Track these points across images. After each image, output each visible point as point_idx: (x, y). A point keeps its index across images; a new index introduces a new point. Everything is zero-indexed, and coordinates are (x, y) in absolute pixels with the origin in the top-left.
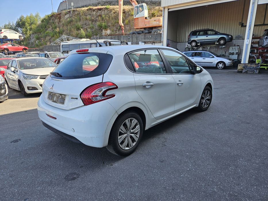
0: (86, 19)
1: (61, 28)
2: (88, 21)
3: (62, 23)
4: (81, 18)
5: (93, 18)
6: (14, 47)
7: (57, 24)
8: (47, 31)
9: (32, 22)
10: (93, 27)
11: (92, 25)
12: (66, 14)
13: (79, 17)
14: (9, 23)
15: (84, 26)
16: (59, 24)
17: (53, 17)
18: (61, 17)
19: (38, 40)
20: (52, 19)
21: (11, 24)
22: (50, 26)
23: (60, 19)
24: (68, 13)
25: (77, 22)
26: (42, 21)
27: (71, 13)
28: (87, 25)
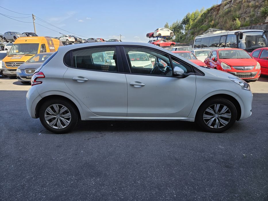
0: (248, 6)
1: (217, 21)
2: (250, 9)
3: (219, 15)
4: (242, 6)
5: (257, 4)
6: (165, 42)
7: (214, 16)
8: (203, 26)
9: (196, 17)
10: (254, 15)
11: (253, 12)
12: (227, 4)
13: (239, 6)
14: (177, 21)
15: (243, 15)
16: (216, 16)
17: (212, 10)
18: (220, 9)
19: (192, 35)
20: (211, 12)
21: (178, 22)
22: (207, 20)
23: (219, 11)
24: (228, 3)
25: (235, 11)
26: (202, 16)
27: (233, 2)
28: (247, 14)
